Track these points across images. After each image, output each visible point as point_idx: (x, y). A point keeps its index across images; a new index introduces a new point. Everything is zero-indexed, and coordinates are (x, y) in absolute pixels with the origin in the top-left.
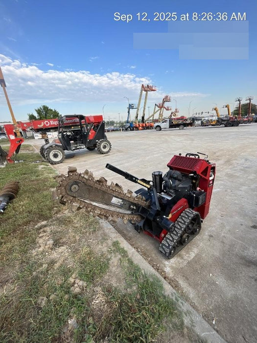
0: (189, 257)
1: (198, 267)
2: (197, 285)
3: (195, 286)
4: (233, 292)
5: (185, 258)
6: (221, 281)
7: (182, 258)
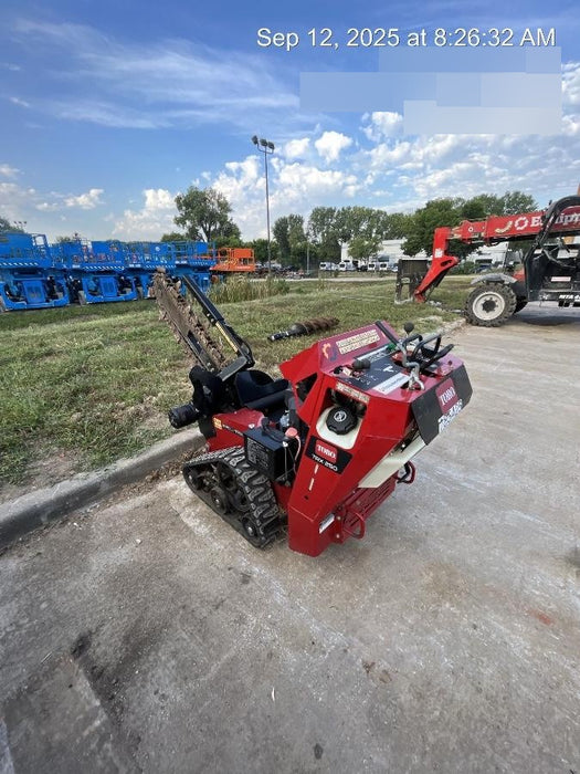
0: (189, 516)
1: (163, 526)
2: (131, 518)
3: (131, 514)
4: (94, 568)
5: (187, 510)
6: (122, 555)
7: (188, 505)
